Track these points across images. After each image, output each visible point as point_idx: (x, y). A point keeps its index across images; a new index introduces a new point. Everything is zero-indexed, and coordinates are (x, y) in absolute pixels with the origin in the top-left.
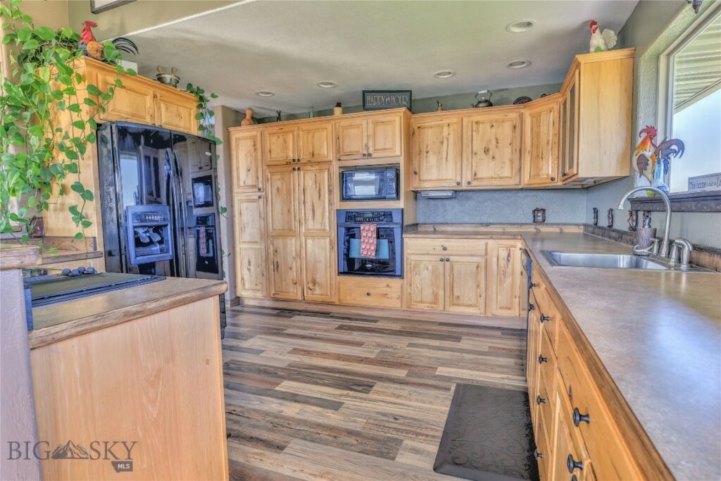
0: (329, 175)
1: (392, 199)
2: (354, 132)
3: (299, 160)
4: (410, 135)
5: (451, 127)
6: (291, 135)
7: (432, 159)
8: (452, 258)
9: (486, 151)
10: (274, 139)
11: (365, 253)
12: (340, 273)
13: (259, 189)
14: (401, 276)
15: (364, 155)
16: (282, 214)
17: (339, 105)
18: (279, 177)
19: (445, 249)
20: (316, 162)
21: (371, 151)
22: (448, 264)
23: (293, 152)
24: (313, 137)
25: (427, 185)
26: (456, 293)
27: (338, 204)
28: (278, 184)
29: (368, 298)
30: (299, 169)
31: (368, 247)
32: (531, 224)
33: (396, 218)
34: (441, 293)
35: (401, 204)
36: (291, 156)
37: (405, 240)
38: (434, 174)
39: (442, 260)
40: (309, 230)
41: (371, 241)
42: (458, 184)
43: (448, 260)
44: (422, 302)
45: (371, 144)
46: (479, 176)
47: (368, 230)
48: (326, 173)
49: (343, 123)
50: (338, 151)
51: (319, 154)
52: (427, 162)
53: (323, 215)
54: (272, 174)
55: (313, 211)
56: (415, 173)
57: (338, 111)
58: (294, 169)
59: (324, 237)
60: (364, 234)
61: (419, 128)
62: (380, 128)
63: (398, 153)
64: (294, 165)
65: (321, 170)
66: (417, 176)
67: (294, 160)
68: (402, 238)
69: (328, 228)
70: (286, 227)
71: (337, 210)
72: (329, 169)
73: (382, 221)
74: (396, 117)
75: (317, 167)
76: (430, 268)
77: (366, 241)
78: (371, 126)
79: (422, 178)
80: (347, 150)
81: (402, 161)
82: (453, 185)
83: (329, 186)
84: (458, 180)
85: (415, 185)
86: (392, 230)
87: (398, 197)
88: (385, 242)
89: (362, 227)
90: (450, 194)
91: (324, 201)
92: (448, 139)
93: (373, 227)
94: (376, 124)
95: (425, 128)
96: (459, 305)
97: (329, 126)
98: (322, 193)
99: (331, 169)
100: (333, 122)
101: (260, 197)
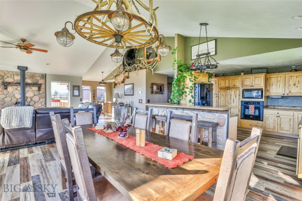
0: (239, 91)
1: (260, 98)
2: (248, 80)
3: (229, 87)
4: (266, 80)
5: (281, 78)
6: (227, 80)
7: (274, 87)
8: (280, 116)
9: (295, 85)
10: (222, 81)
11: (250, 113)
12: (241, 118)
13: (217, 94)
14: (262, 121)
15: (251, 86)
16: (223, 101)
17: (243, 72)
18: (223, 91)
19: (278, 113)
20: (235, 87)
21: (253, 85)
22: (279, 118)
23: (228, 85)
24: (235, 81)
25: (272, 94)
26: (282, 127)
27: (242, 99)
28: (223, 93)
29: (251, 126)
30: (229, 89)
31: (251, 112)
33: (261, 104)
34: (276, 126)
35: (263, 100)
36: (227, 86)
37: (264, 110)
38: (275, 91)
39: (277, 117)
40: (232, 106)
41: (252, 110)
42: (284, 94)
44: (269, 128)
45: (253, 83)
46: (291, 92)
47: (252, 107)
48: (238, 91)
49: (244, 77)
50: (242, 85)
51: (236, 86)
52: (272, 88)
53: (237, 102)
54: (221, 90)
55: (233, 101)
56: (268, 91)
57: (242, 74)
58: (228, 89)
59: (237, 108)
60: (250, 108)
61: (269, 78)
62: (256, 79)
63: (262, 86)
64: (228, 88)
65: (237, 90)
66: (268, 92)
67: (228, 87)
68: (263, 110)
69: (238, 106)
70: (225, 105)
71: (241, 101)
72: (239, 90)
73: (257, 104)
74: (263, 76)
75: (235, 89)
76: (273, 119)
77: (251, 110)
78: (254, 78)
79: (270, 92)
80: (245, 84)
81: (264, 88)
82: (282, 95)
83: (239, 94)
84: (284, 93)
85: (268, 94)
86: (260, 107)
87: (262, 98)
88: (257, 111)
89: (250, 106)
90: (280, 97)
91: (237, 98)
92: (280, 81)
93: (253, 106)
94: (255, 77)
95: (272, 78)
96: (283, 130)
97: (240, 78)
98: (236, 96)
99: (240, 90)
100: (241, 77)
101: (217, 97)
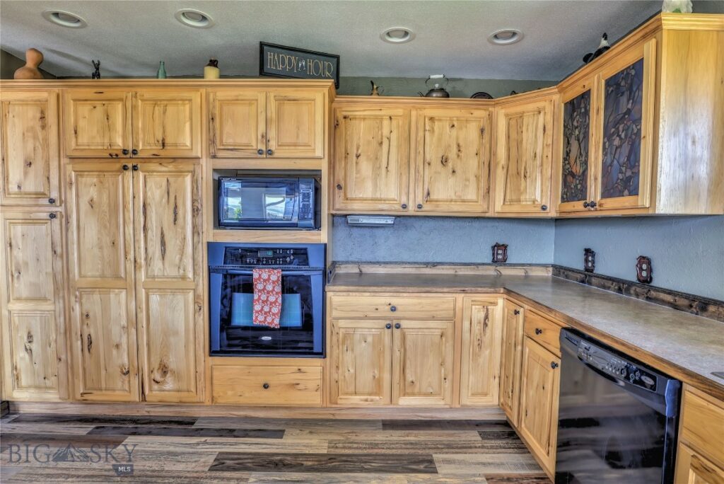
0: (195, 182)
1: (308, 228)
2: (241, 110)
3: (135, 152)
4: (335, 126)
5: (394, 122)
6: (119, 106)
7: (366, 167)
8: (404, 324)
9: (444, 161)
10: (85, 109)
11: (261, 318)
12: (213, 353)
13: (52, 201)
14: (322, 354)
15: (260, 152)
16: (101, 248)
17: (213, 63)
18: (95, 180)
19: (394, 309)
20: (166, 156)
21: (273, 145)
22: (397, 332)
23: (124, 137)
24: (164, 112)
25: (356, 207)
26: (409, 378)
27: (211, 235)
28: (93, 192)
29: (265, 393)
30: (135, 168)
31: (266, 309)
32: (489, 264)
33: (315, 261)
34: (386, 376)
35: (323, 236)
36: (119, 143)
37: (329, 295)
38: (368, 192)
39: (389, 327)
40: (154, 277)
41: (272, 299)
42: (404, 206)
43: (398, 326)
44: (356, 393)
45: (272, 134)
46: (433, 196)
47: (267, 279)
48: (188, 179)
49: (222, 94)
50: (212, 141)
51: (176, 145)
52: (358, 172)
53: (182, 251)
54: (80, 173)
55: (163, 243)
56: (339, 187)
57: (211, 74)
58: (125, 168)
59: (184, 291)
60: (260, 286)
61: (345, 117)
62: (288, 108)
63: (319, 153)
64: (127, 160)
65: (180, 173)
66: (342, 191)
67: (125, 152)
68: (324, 292)
69: (190, 275)
70: (108, 272)
71: (209, 244)
72: (193, 173)
73: (291, 263)
74: (317, 94)
75: (171, 167)
76: (370, 339)
77: (264, 297)
78: (273, 105)
79: (349, 196)
80: (228, 140)
81: (324, 167)
82: (396, 209)
83: (193, 201)
84: (404, 200)
85: (341, 205)
86: (308, 279)
87: (317, 226)
88: (295, 300)
89: (256, 275)
90: (390, 221)
91: (184, 228)
92: (389, 139)
93: (276, 275)
94: (282, 101)
95: (355, 118)
96: (413, 394)
97: (196, 97)
98: (180, 212)
99: (198, 171)
100: (203, 91)
101: (53, 216)
